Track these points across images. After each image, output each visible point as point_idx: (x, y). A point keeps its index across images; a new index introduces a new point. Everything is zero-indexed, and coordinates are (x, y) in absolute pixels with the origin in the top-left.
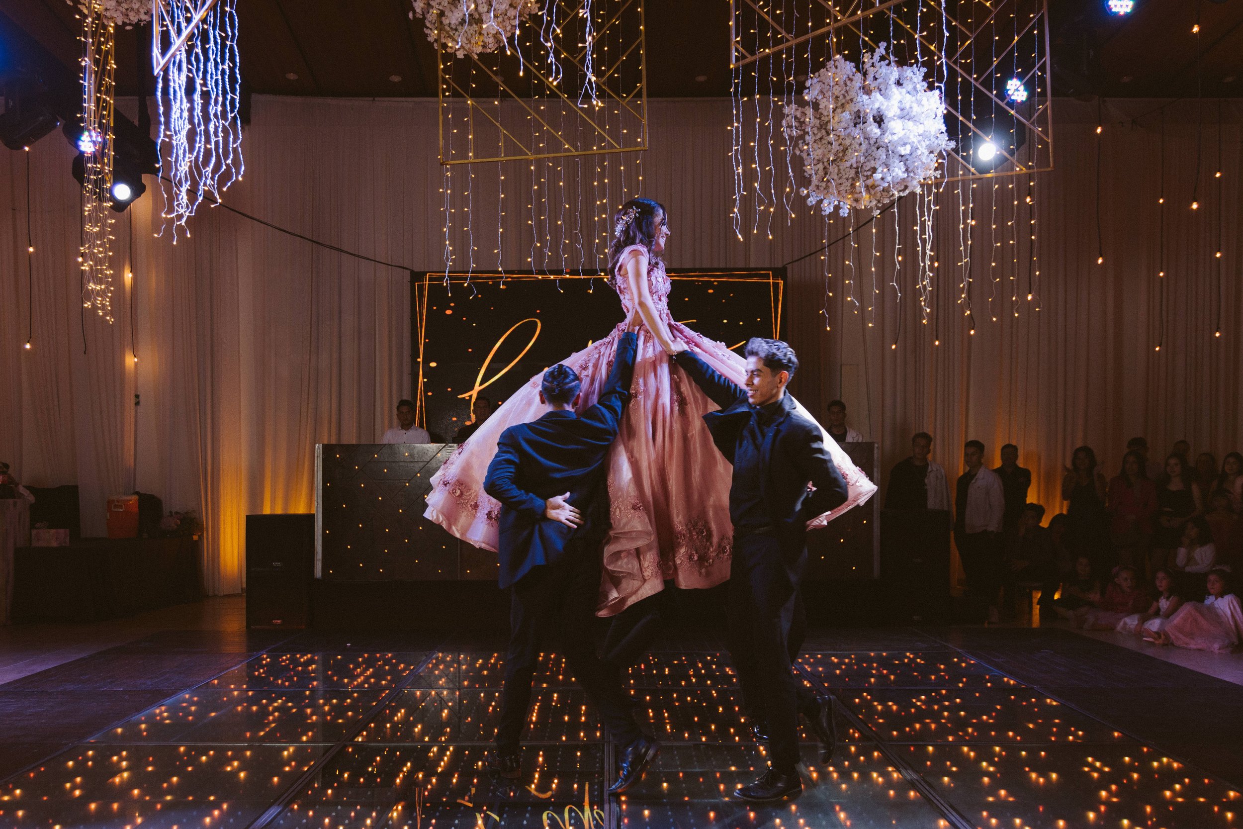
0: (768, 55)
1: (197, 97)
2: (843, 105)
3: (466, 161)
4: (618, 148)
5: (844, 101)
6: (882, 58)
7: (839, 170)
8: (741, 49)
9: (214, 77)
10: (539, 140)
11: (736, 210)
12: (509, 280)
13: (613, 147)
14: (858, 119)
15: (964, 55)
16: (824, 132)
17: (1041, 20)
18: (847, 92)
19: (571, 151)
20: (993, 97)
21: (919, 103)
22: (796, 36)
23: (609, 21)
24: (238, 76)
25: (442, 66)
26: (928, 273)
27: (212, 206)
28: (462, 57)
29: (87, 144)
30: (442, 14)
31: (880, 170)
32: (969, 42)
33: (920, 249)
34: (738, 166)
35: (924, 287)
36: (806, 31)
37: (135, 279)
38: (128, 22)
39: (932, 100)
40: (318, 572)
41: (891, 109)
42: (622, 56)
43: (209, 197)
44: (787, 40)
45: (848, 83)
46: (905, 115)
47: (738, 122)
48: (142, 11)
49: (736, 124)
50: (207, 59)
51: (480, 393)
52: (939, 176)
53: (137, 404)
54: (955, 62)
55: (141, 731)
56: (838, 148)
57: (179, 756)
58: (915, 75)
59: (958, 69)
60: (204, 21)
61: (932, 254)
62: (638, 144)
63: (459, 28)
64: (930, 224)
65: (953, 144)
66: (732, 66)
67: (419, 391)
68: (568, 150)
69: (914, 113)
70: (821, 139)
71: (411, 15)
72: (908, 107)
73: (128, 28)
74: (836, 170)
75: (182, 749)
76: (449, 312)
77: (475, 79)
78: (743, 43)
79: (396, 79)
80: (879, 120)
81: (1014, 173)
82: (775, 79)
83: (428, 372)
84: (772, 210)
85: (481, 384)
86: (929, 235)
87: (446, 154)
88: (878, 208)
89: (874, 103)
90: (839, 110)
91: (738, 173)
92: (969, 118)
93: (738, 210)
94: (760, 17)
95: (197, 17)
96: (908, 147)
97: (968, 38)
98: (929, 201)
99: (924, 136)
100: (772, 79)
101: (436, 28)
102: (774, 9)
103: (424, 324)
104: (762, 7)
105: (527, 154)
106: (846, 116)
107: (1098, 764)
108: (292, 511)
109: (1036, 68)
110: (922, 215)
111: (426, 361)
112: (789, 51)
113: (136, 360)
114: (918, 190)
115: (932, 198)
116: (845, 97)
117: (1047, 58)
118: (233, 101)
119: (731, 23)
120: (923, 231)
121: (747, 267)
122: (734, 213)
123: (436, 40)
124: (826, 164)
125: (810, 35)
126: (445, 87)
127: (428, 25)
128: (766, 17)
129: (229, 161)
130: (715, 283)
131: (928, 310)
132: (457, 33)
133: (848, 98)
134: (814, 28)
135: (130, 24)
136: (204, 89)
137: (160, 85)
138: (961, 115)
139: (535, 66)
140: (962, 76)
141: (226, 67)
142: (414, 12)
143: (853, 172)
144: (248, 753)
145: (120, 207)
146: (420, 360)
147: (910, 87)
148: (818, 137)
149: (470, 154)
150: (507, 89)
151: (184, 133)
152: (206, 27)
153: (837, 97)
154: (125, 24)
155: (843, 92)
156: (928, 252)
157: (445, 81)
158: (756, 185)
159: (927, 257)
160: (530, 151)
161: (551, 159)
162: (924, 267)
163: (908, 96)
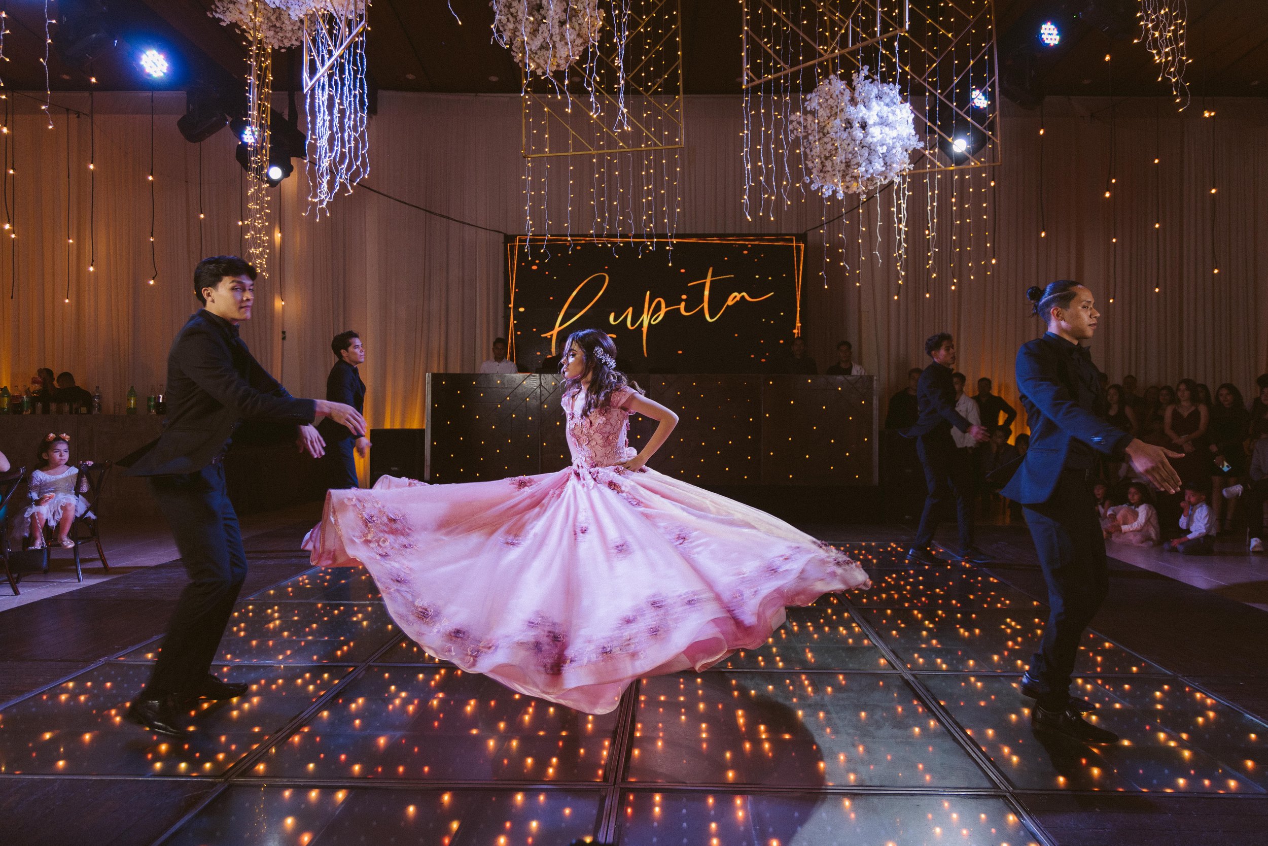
0: (771, 80)
1: (336, 112)
2: (836, 113)
3: (543, 155)
4: (661, 146)
5: (836, 111)
7: (833, 164)
8: (750, 74)
9: (348, 99)
10: (601, 138)
11: (746, 197)
12: (583, 242)
13: (656, 145)
14: (849, 124)
15: (932, 75)
16: (821, 134)
17: (991, 48)
18: (839, 103)
19: (624, 148)
20: (953, 107)
21: (894, 113)
22: (791, 66)
23: (655, 46)
25: (525, 81)
26: (903, 244)
27: (345, 194)
28: (540, 74)
29: (249, 137)
31: (864, 164)
32: (935, 65)
33: (896, 225)
34: (747, 164)
35: (900, 255)
36: (798, 63)
37: (282, 238)
38: (283, 46)
39: (904, 111)
41: (872, 118)
42: (665, 74)
44: (785, 69)
45: (840, 96)
46: (883, 122)
47: (748, 130)
48: (294, 38)
49: (746, 132)
51: (559, 333)
52: (911, 169)
53: (284, 338)
54: (925, 80)
55: (288, 593)
56: (831, 147)
58: (893, 91)
59: (927, 85)
61: (906, 229)
62: (676, 143)
63: (539, 52)
64: (905, 206)
65: (922, 144)
66: (743, 87)
67: (510, 331)
68: (622, 147)
69: (890, 121)
70: (820, 139)
72: (885, 116)
73: (283, 51)
74: (830, 164)
76: (536, 268)
78: (752, 70)
79: (494, 78)
80: (864, 126)
81: (970, 167)
82: (775, 98)
83: (517, 315)
84: (773, 198)
85: (560, 325)
86: (904, 214)
87: (528, 149)
88: (864, 193)
89: (860, 112)
90: (832, 118)
91: (748, 169)
92: (935, 124)
93: (748, 197)
94: (765, 51)
95: (336, 53)
96: (885, 148)
97: (934, 62)
98: (904, 188)
99: (899, 138)
100: (773, 98)
101: (521, 52)
102: (775, 45)
103: (516, 277)
104: (766, 43)
105: (590, 150)
106: (838, 123)
108: (407, 427)
109: (988, 85)
110: (899, 199)
111: (516, 307)
112: (785, 77)
114: (897, 180)
115: (906, 185)
116: (837, 107)
117: (996, 78)
118: (362, 118)
119: (743, 55)
120: (899, 212)
121: (777, 234)
122: (744, 199)
123: (520, 61)
124: (823, 159)
125: (801, 66)
126: (527, 97)
127: (514, 49)
128: (769, 51)
129: (358, 163)
130: (749, 246)
131: (903, 273)
132: (537, 56)
133: (839, 108)
134: (804, 61)
135: (284, 48)
136: (341, 106)
137: (308, 101)
138: (929, 121)
140: (929, 91)
141: (357, 93)
143: (843, 165)
145: (274, 185)
146: (511, 306)
147: (888, 100)
148: (817, 138)
149: (547, 150)
150: (575, 99)
151: (326, 137)
152: (342, 61)
153: (832, 107)
154: (280, 48)
155: (836, 104)
156: (903, 228)
157: (527, 93)
158: (761, 178)
159: (903, 232)
160: (593, 147)
161: (609, 155)
162: (900, 240)
163: (886, 108)
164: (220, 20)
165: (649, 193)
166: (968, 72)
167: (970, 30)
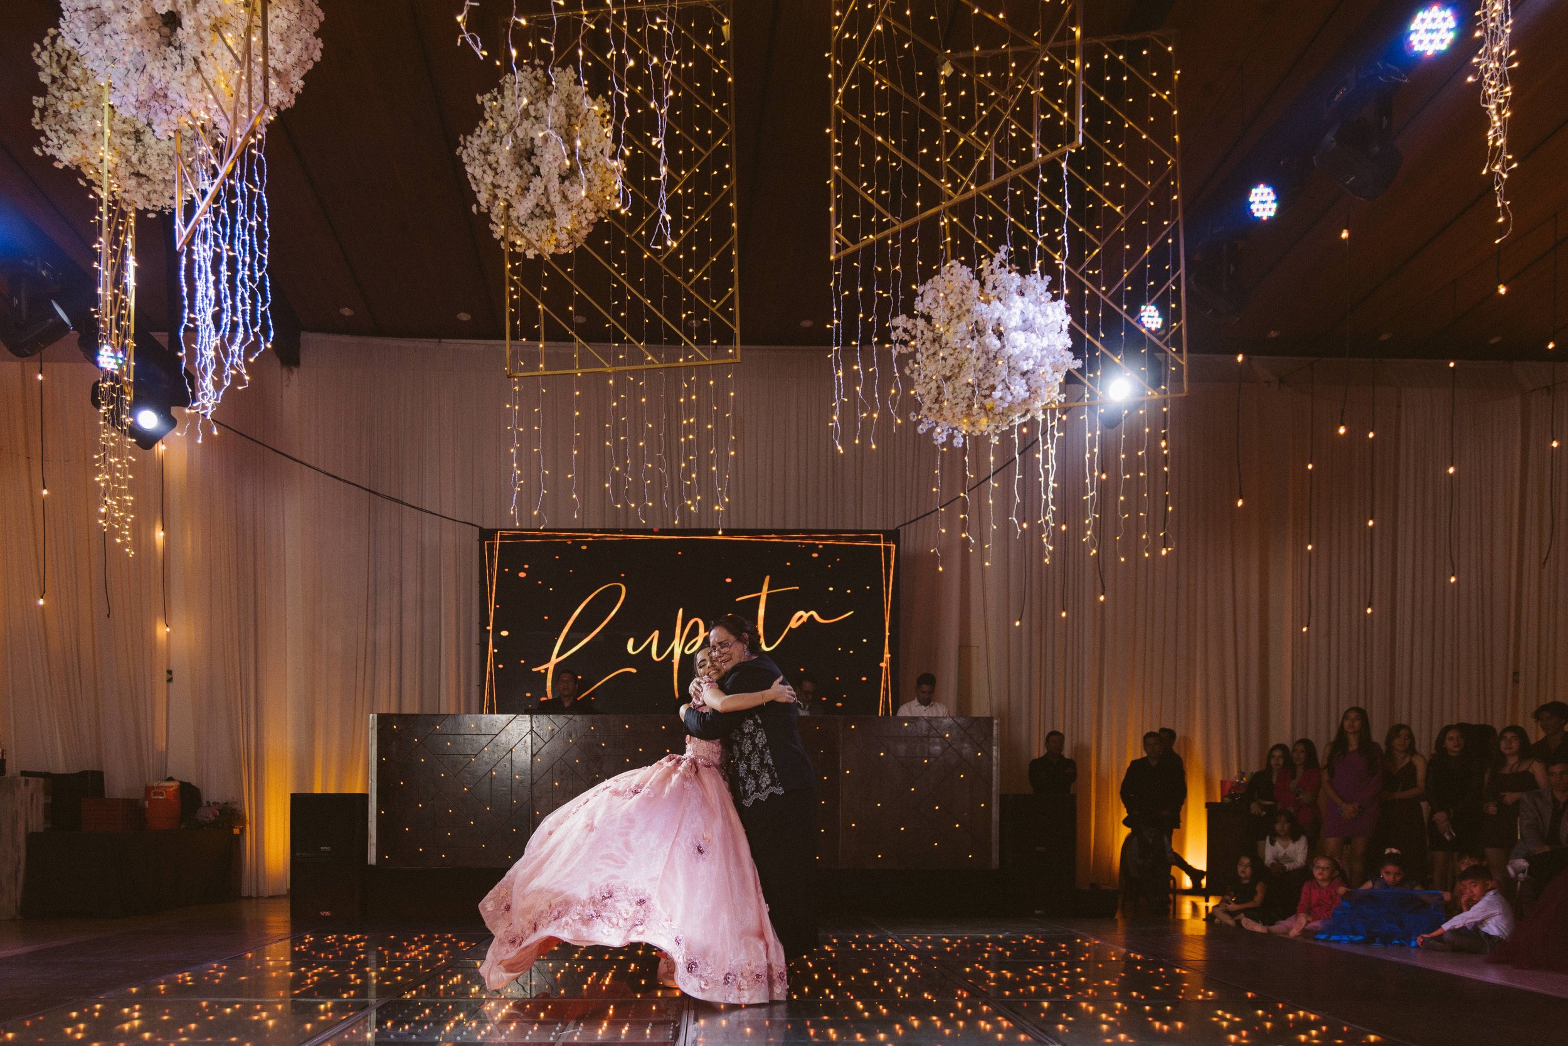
0: (873, 243)
1: (223, 268)
2: (958, 317)
3: (536, 374)
4: (708, 361)
5: (959, 312)
6: (1002, 265)
7: (954, 389)
8: (842, 237)
9: (242, 238)
10: (619, 350)
11: (835, 418)
12: (590, 539)
13: (698, 358)
14: (978, 331)
15: (1093, 265)
16: (937, 345)
17: (1176, 227)
18: (963, 300)
19: (654, 363)
20: (1123, 313)
21: (1044, 314)
22: (904, 219)
23: (698, 216)
24: (267, 230)
25: (509, 266)
26: (1051, 507)
27: (240, 388)
28: (532, 257)
29: (107, 359)
30: (509, 206)
31: (1000, 387)
32: (1097, 251)
33: (1042, 479)
34: (838, 369)
35: (1047, 522)
36: (914, 212)
37: (167, 539)
38: (150, 208)
39: (1057, 311)
40: (372, 858)
41: (1011, 319)
42: (712, 256)
43: (237, 379)
44: (894, 225)
45: (965, 291)
46: (1027, 326)
47: (838, 318)
48: (167, 194)
49: (836, 321)
50: (234, 221)
51: (557, 666)
52: (1063, 401)
53: (170, 680)
54: (1082, 274)
55: (158, 990)
56: (954, 362)
57: (200, 1009)
58: (1038, 283)
59: (1085, 281)
60: (231, 175)
61: (1056, 485)
62: (729, 356)
63: (529, 223)
64: (1054, 452)
65: (1079, 363)
66: (832, 258)
67: (489, 663)
68: (651, 362)
69: (1038, 325)
70: (934, 354)
71: (474, 208)
72: (1031, 317)
73: (151, 216)
74: (951, 389)
75: (204, 1004)
76: (522, 575)
77: (546, 282)
78: (845, 231)
79: (464, 317)
80: (1000, 332)
82: (880, 269)
83: (499, 642)
84: (875, 415)
85: (558, 655)
86: (1052, 464)
87: (514, 365)
88: (996, 434)
89: (995, 311)
90: (955, 321)
91: (838, 377)
92: (1096, 337)
93: (838, 419)
94: (864, 200)
95: (222, 172)
96: (1031, 362)
97: (1096, 247)
98: (1052, 427)
99: (1049, 350)
100: (876, 269)
101: (503, 224)
102: (879, 190)
103: (494, 588)
104: (865, 189)
105: (604, 366)
106: (963, 327)
107: (1228, 1016)
108: (346, 791)
109: (1170, 281)
110: (1045, 442)
111: (497, 630)
112: (895, 236)
113: (168, 630)
114: (1040, 417)
115: (1055, 423)
116: (961, 306)
117: (1182, 271)
118: (260, 258)
119: (831, 209)
120: (1046, 461)
121: (859, 528)
122: (833, 421)
123: (502, 238)
125: (919, 218)
126: (512, 289)
127: (494, 219)
128: (870, 199)
129: (257, 329)
130: (821, 546)
131: (1051, 548)
132: (526, 229)
133: (965, 308)
134: (924, 208)
135: (153, 211)
136: (231, 254)
137: (184, 261)
138: (1089, 333)
139: (614, 268)
140: (1089, 289)
141: (254, 223)
142: (479, 205)
143: (969, 390)
144: (280, 1007)
145: (147, 441)
146: (490, 628)
147: (1033, 297)
148: (931, 351)
149: (541, 366)
150: (584, 294)
151: (210, 311)
152: (232, 182)
153: (952, 308)
154: (146, 211)
155: (959, 301)
156: (1051, 484)
157: (513, 283)
158: (858, 388)
159: (1050, 489)
160: (609, 363)
161: (632, 373)
162: (1047, 500)
163: (1031, 306)
164: (53, 158)
165: (689, 429)
166: (1144, 263)
167: (1146, 202)
